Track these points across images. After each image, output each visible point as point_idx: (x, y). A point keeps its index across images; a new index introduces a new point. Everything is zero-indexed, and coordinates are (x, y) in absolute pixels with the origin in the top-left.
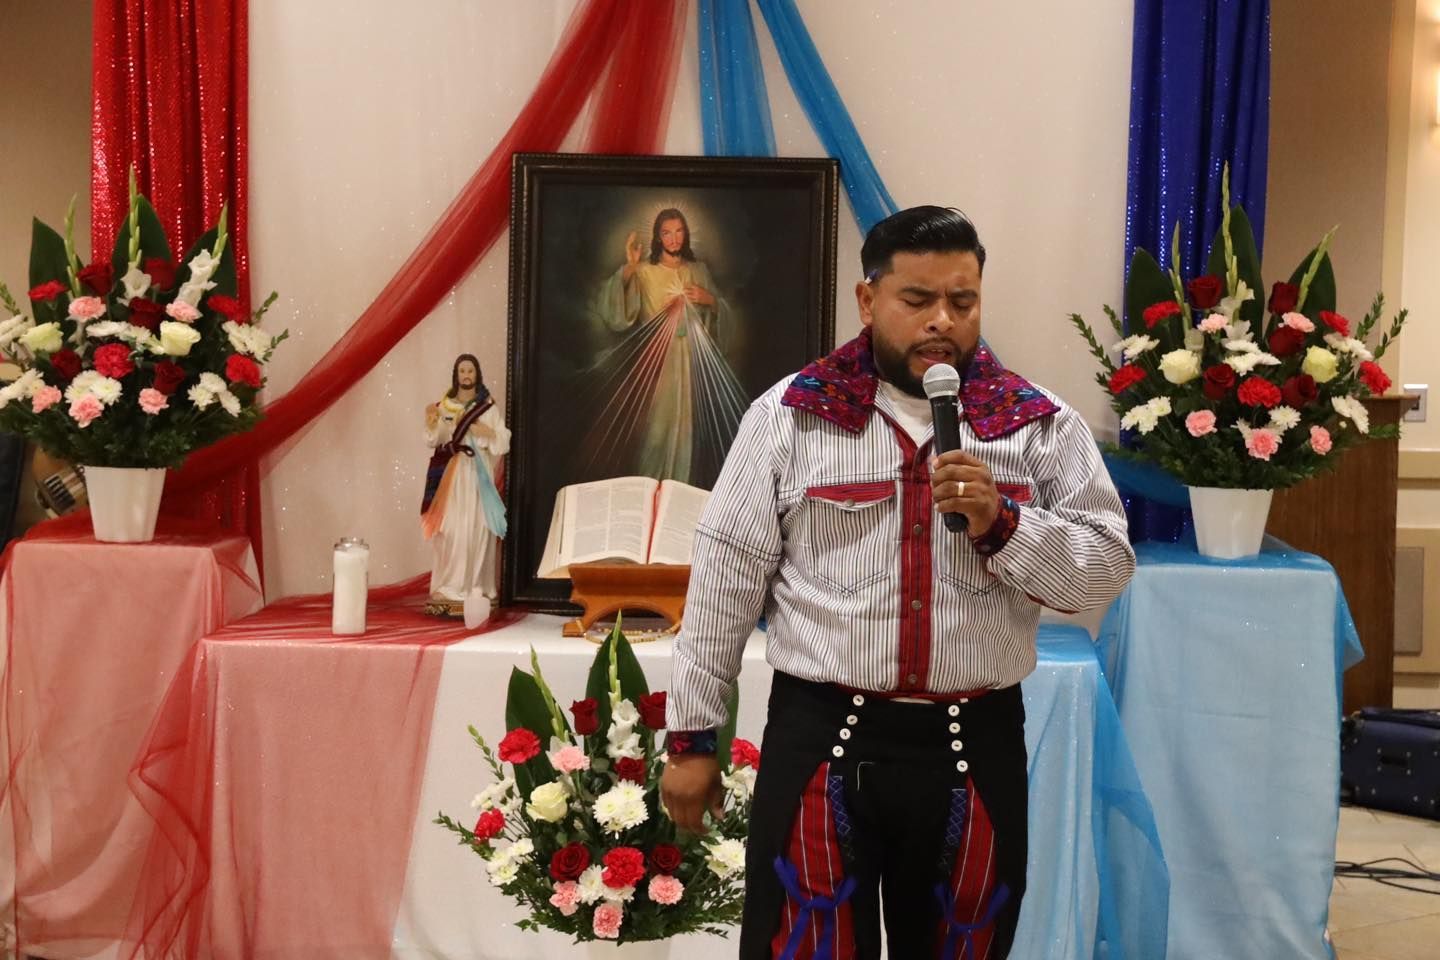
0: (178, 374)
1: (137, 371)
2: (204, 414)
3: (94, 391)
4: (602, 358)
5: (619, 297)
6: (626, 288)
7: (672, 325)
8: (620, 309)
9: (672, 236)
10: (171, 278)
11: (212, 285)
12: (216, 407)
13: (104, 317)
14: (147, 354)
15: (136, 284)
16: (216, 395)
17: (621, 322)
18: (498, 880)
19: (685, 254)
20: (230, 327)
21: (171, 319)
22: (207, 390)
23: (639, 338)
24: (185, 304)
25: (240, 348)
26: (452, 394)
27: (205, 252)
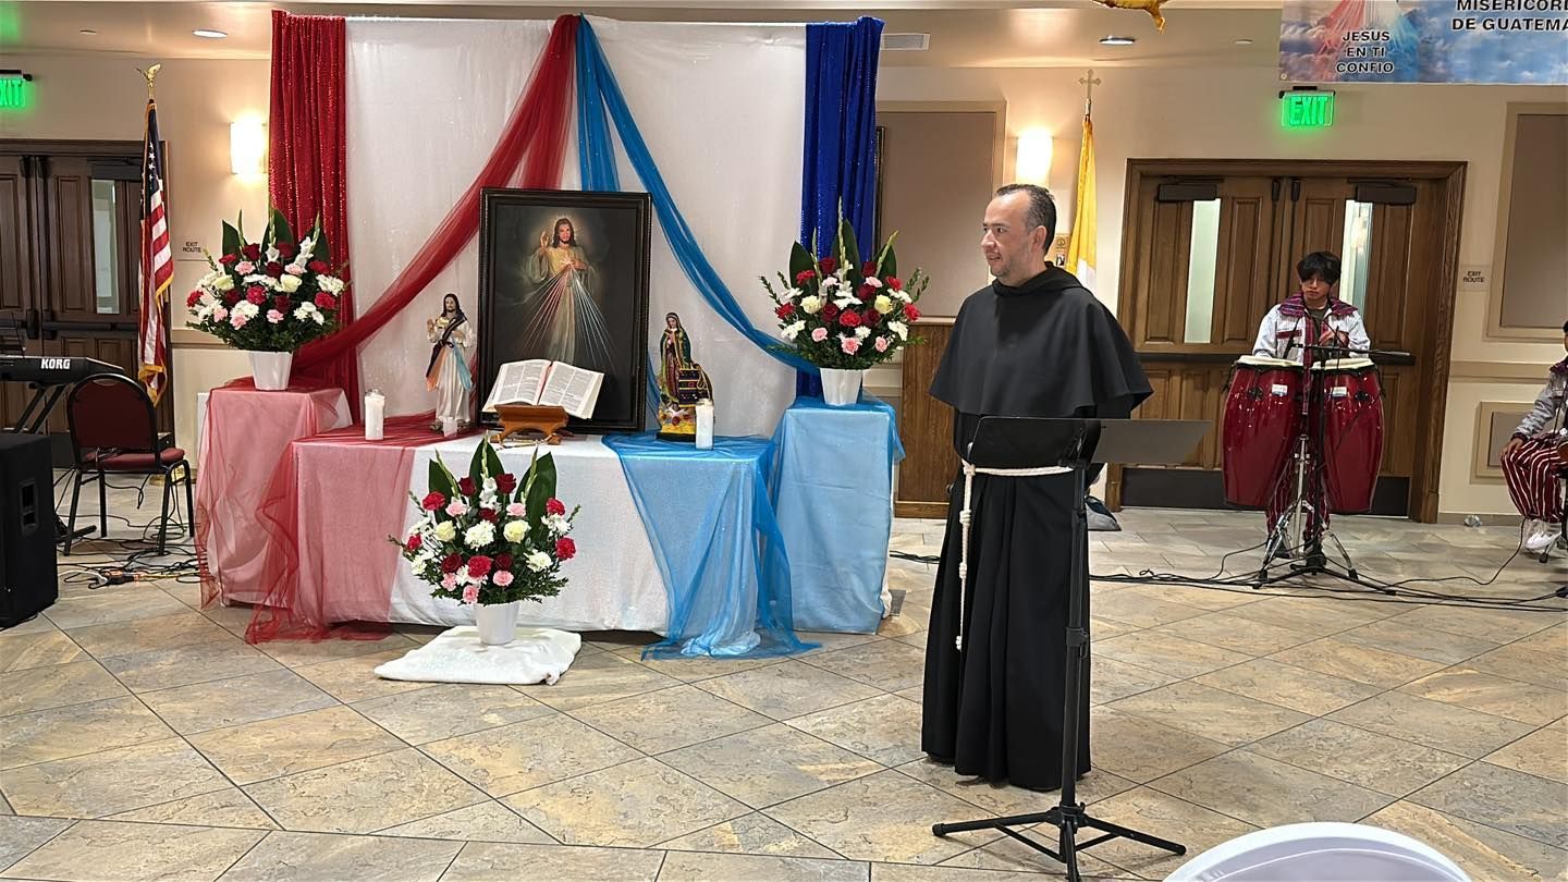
0: (288, 302)
1: (267, 300)
2: (305, 324)
3: (246, 310)
4: (528, 296)
5: (537, 265)
6: (541, 261)
7: (564, 281)
8: (537, 271)
9: (565, 233)
10: (290, 253)
11: (312, 255)
12: (309, 319)
13: (255, 272)
14: (272, 290)
15: (273, 255)
16: (310, 313)
17: (538, 278)
18: (415, 572)
19: (571, 242)
20: (320, 278)
21: (287, 273)
22: (305, 310)
23: (548, 285)
24: (298, 265)
25: (324, 288)
26: (444, 315)
27: (308, 238)
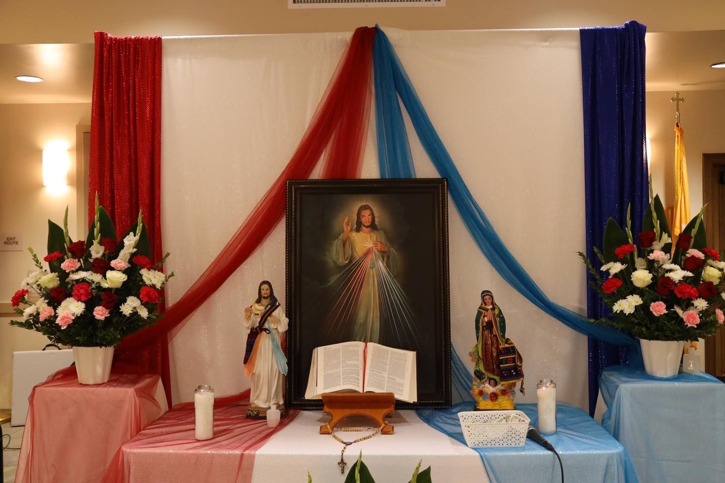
0: (115, 297)
1: (94, 297)
2: (129, 318)
3: (72, 308)
4: (333, 279)
5: (341, 249)
6: (344, 245)
7: (368, 262)
8: (341, 254)
9: (366, 218)
10: (114, 249)
11: (135, 250)
12: (135, 314)
13: (80, 269)
14: (99, 287)
15: (97, 251)
16: (135, 308)
17: (342, 261)
19: (373, 227)
20: (144, 272)
21: (112, 269)
22: (130, 305)
23: (352, 269)
24: (121, 261)
25: (148, 282)
26: (258, 301)
27: (132, 234)
